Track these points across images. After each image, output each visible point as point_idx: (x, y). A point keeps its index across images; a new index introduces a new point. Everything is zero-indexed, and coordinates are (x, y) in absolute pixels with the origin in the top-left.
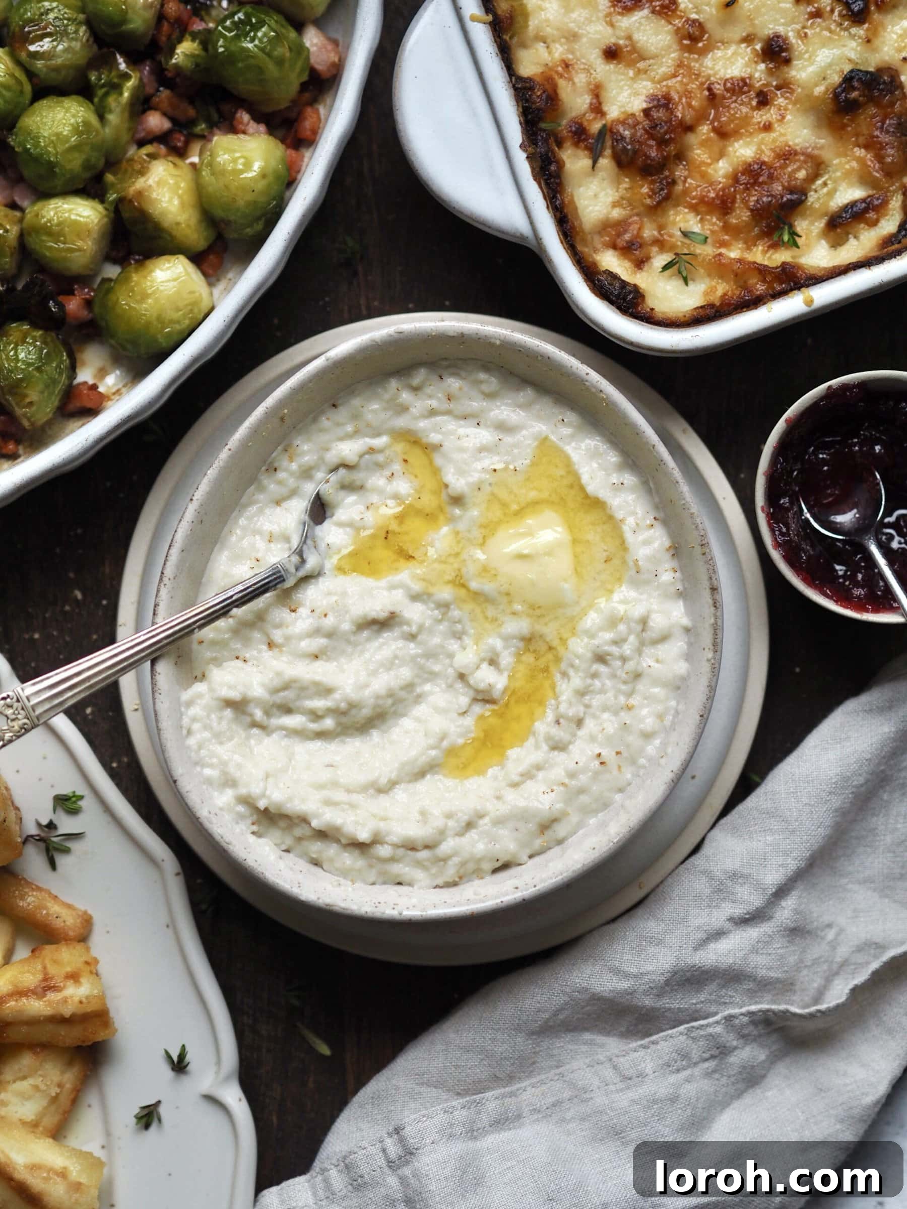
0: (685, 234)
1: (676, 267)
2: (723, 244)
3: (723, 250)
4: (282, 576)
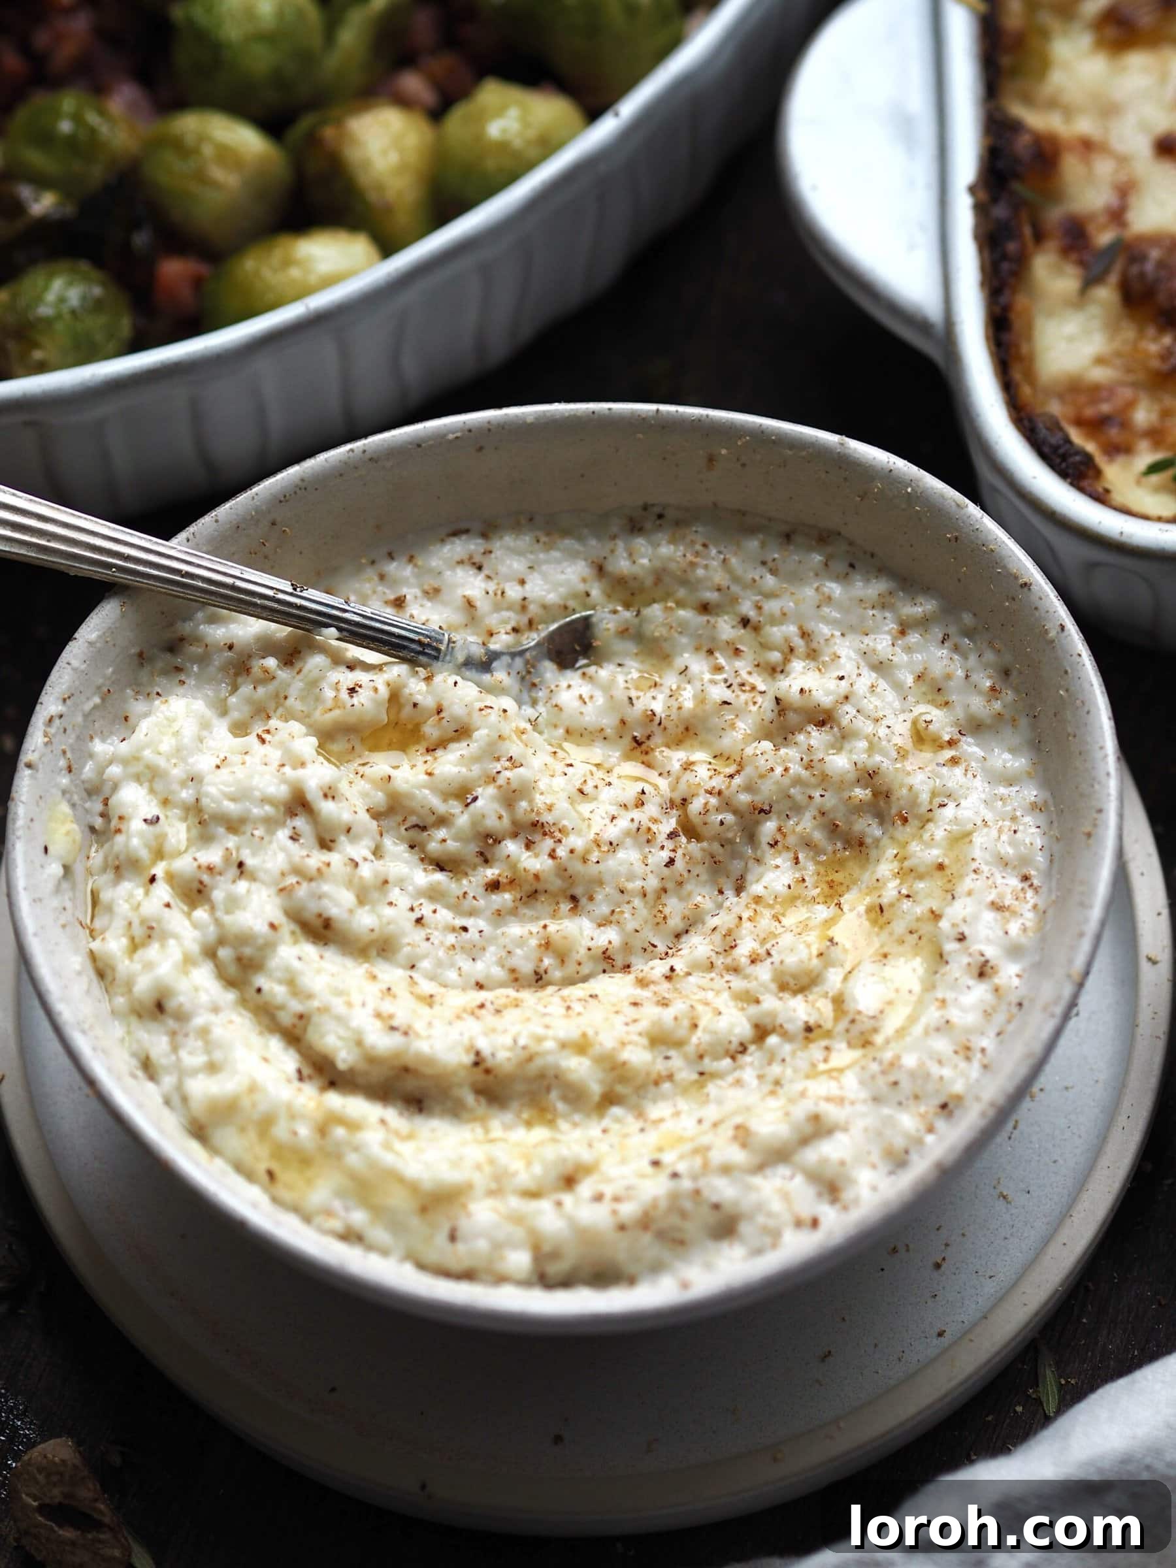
4: (438, 650)
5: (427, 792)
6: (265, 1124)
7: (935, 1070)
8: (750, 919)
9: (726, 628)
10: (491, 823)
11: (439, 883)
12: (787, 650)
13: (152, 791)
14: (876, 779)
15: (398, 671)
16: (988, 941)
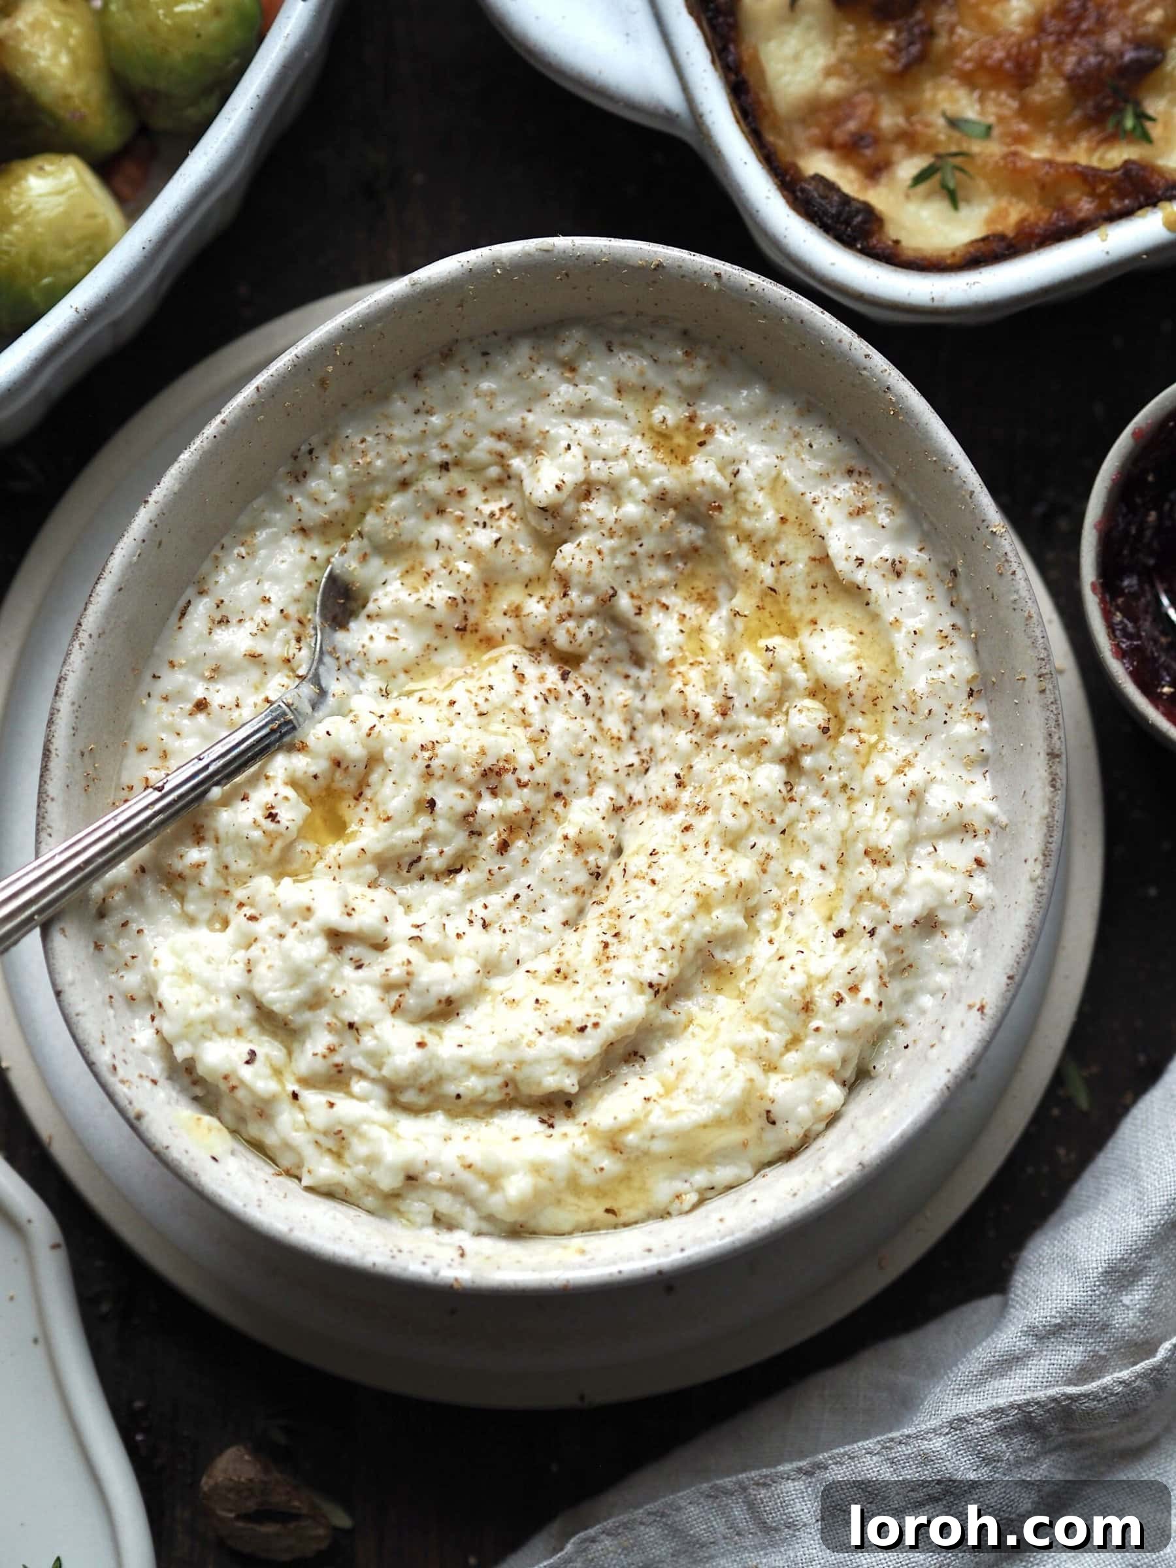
0: (954, 123)
1: (937, 177)
2: (1019, 138)
3: (1020, 148)
4: (290, 721)
5: (399, 833)
6: (574, 1184)
7: (942, 675)
8: (685, 685)
9: (435, 485)
10: (461, 806)
11: (467, 884)
12: (498, 459)
13: (222, 1035)
14: (668, 498)
15: (281, 765)
16: (877, 546)
